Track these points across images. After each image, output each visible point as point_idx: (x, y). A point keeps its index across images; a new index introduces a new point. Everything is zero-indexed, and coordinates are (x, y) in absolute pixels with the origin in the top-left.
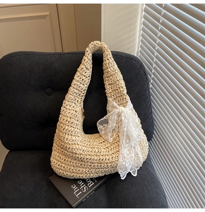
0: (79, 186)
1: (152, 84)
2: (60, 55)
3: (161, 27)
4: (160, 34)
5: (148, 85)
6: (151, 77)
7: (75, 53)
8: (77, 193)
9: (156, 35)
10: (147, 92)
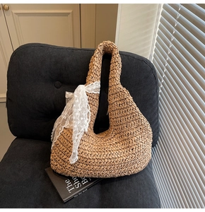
0: (72, 181)
1: (162, 89)
2: (73, 50)
3: (175, 31)
4: (173, 38)
5: (157, 89)
6: (161, 82)
7: (88, 50)
8: (70, 188)
9: (170, 39)
10: (155, 97)
